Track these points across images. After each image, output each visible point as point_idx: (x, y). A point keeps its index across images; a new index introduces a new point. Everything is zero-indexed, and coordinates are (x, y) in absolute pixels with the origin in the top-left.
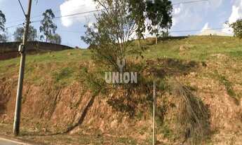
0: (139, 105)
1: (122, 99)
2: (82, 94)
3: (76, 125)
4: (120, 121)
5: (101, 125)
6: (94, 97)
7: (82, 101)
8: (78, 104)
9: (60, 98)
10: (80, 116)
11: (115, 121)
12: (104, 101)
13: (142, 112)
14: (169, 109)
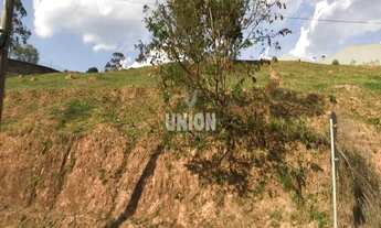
0: (254, 171)
1: (216, 160)
2: (127, 152)
3: (123, 218)
4: (221, 204)
5: (181, 215)
6: (154, 156)
7: (130, 166)
8: (119, 172)
9: (74, 160)
10: (129, 197)
11: (210, 204)
12: (180, 165)
13: (262, 183)
14: (311, 176)
